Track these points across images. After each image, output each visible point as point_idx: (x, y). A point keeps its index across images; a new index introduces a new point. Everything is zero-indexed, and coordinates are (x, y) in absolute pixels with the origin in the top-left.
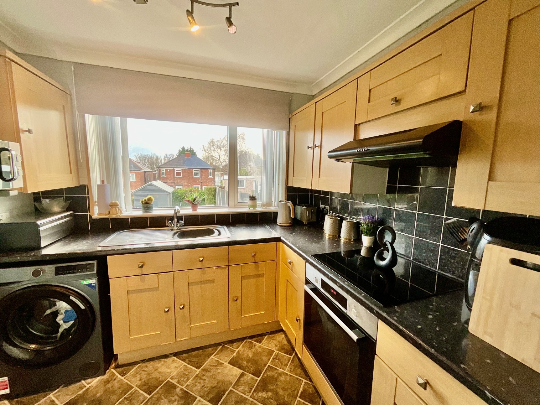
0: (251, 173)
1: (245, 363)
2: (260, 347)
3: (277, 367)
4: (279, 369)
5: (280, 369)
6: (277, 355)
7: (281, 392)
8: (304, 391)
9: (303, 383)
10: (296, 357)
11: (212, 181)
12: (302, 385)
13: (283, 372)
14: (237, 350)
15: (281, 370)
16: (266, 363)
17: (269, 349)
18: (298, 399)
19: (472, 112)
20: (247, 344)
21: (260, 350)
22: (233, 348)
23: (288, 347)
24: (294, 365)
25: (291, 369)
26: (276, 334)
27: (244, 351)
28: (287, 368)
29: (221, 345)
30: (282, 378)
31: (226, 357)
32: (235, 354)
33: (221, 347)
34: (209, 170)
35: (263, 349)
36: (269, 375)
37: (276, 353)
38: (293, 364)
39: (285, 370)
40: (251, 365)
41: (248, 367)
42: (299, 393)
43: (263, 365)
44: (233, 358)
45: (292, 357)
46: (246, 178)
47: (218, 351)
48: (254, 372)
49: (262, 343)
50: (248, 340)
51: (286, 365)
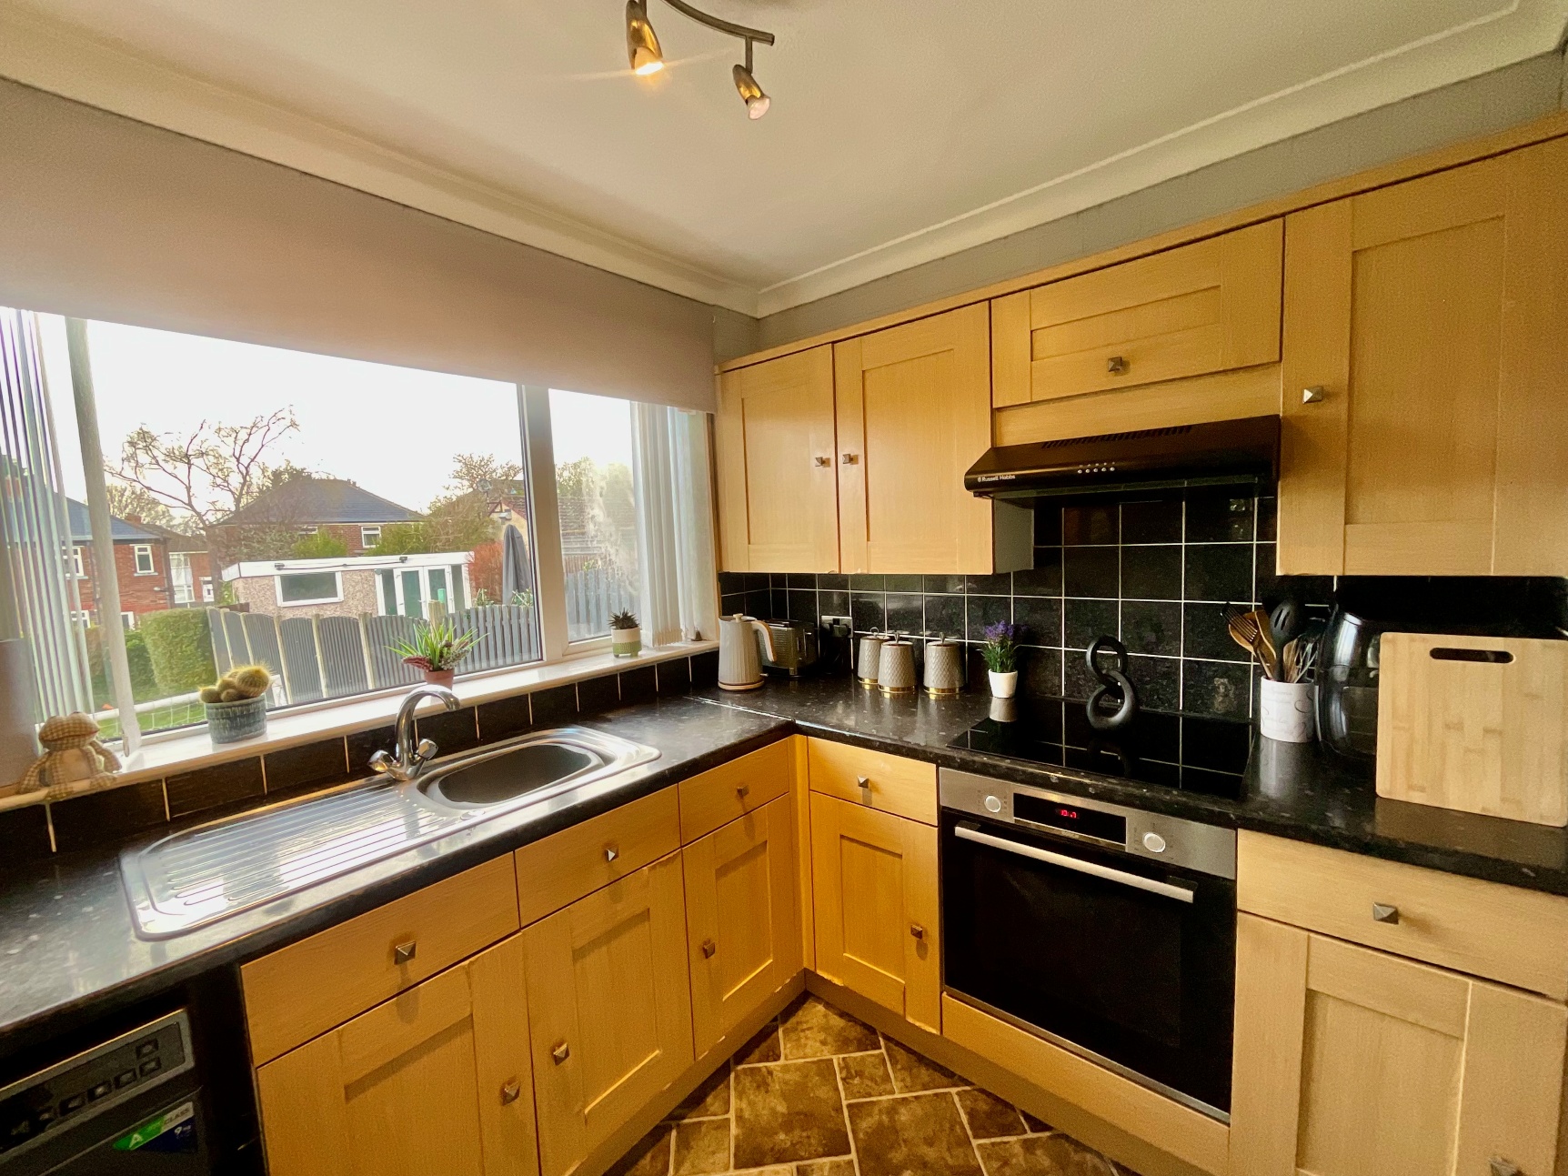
0: (599, 542)
1: (782, 1136)
2: (785, 1069)
3: (870, 1095)
4: (880, 1098)
5: (880, 1095)
6: (845, 1065)
7: (930, 1153)
8: (972, 1115)
9: (956, 1099)
10: (891, 1045)
11: (156, 589)
12: (958, 1106)
13: (893, 1100)
14: (732, 1115)
15: (883, 1098)
16: (835, 1101)
17: (813, 1062)
18: (975, 1143)
19: (1309, 402)
20: (747, 1081)
21: (793, 1077)
22: (712, 1115)
23: (855, 1032)
24: (903, 1068)
25: (903, 1080)
26: (800, 1013)
27: (751, 1104)
28: (896, 1085)
29: (668, 1129)
30: (904, 1116)
31: (714, 1153)
32: (734, 1130)
33: (674, 1133)
34: (137, 547)
35: (798, 1068)
36: (869, 1130)
37: (839, 1064)
38: (899, 1067)
39: (894, 1093)
40: (804, 1134)
41: (798, 1143)
42: (967, 1127)
43: (833, 1113)
44: (737, 1147)
45: (883, 1050)
46: (345, 565)
47: (678, 1151)
48: (826, 1145)
49: (782, 1057)
50: (740, 1067)
51: (886, 1079)
